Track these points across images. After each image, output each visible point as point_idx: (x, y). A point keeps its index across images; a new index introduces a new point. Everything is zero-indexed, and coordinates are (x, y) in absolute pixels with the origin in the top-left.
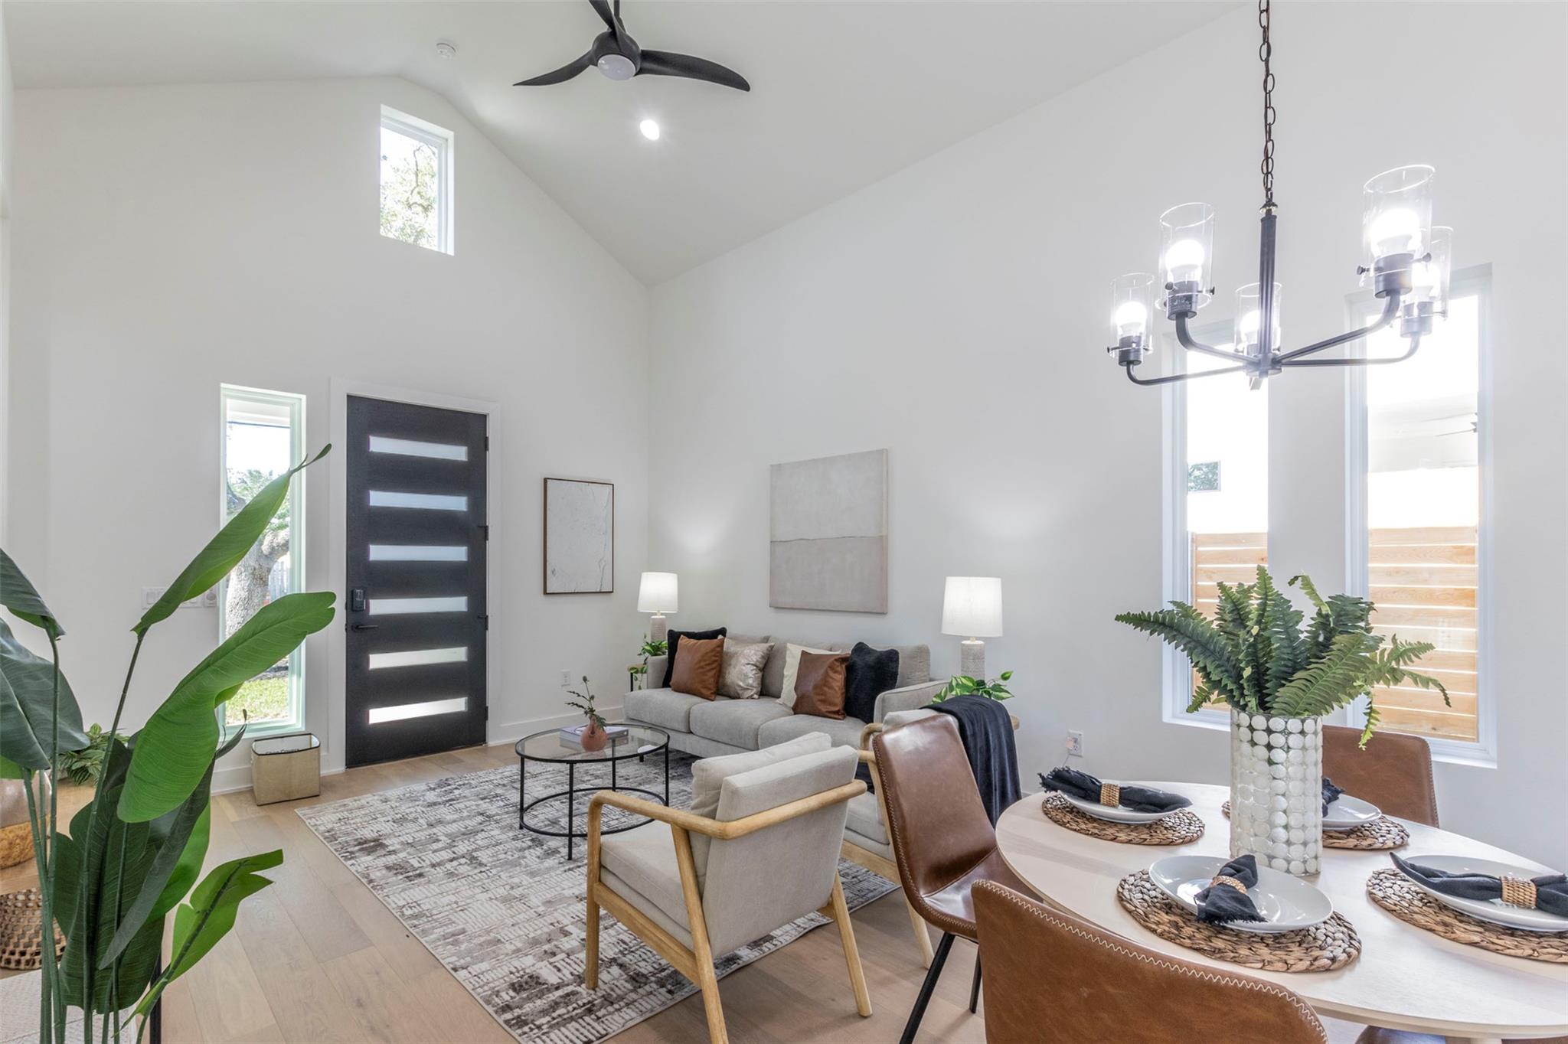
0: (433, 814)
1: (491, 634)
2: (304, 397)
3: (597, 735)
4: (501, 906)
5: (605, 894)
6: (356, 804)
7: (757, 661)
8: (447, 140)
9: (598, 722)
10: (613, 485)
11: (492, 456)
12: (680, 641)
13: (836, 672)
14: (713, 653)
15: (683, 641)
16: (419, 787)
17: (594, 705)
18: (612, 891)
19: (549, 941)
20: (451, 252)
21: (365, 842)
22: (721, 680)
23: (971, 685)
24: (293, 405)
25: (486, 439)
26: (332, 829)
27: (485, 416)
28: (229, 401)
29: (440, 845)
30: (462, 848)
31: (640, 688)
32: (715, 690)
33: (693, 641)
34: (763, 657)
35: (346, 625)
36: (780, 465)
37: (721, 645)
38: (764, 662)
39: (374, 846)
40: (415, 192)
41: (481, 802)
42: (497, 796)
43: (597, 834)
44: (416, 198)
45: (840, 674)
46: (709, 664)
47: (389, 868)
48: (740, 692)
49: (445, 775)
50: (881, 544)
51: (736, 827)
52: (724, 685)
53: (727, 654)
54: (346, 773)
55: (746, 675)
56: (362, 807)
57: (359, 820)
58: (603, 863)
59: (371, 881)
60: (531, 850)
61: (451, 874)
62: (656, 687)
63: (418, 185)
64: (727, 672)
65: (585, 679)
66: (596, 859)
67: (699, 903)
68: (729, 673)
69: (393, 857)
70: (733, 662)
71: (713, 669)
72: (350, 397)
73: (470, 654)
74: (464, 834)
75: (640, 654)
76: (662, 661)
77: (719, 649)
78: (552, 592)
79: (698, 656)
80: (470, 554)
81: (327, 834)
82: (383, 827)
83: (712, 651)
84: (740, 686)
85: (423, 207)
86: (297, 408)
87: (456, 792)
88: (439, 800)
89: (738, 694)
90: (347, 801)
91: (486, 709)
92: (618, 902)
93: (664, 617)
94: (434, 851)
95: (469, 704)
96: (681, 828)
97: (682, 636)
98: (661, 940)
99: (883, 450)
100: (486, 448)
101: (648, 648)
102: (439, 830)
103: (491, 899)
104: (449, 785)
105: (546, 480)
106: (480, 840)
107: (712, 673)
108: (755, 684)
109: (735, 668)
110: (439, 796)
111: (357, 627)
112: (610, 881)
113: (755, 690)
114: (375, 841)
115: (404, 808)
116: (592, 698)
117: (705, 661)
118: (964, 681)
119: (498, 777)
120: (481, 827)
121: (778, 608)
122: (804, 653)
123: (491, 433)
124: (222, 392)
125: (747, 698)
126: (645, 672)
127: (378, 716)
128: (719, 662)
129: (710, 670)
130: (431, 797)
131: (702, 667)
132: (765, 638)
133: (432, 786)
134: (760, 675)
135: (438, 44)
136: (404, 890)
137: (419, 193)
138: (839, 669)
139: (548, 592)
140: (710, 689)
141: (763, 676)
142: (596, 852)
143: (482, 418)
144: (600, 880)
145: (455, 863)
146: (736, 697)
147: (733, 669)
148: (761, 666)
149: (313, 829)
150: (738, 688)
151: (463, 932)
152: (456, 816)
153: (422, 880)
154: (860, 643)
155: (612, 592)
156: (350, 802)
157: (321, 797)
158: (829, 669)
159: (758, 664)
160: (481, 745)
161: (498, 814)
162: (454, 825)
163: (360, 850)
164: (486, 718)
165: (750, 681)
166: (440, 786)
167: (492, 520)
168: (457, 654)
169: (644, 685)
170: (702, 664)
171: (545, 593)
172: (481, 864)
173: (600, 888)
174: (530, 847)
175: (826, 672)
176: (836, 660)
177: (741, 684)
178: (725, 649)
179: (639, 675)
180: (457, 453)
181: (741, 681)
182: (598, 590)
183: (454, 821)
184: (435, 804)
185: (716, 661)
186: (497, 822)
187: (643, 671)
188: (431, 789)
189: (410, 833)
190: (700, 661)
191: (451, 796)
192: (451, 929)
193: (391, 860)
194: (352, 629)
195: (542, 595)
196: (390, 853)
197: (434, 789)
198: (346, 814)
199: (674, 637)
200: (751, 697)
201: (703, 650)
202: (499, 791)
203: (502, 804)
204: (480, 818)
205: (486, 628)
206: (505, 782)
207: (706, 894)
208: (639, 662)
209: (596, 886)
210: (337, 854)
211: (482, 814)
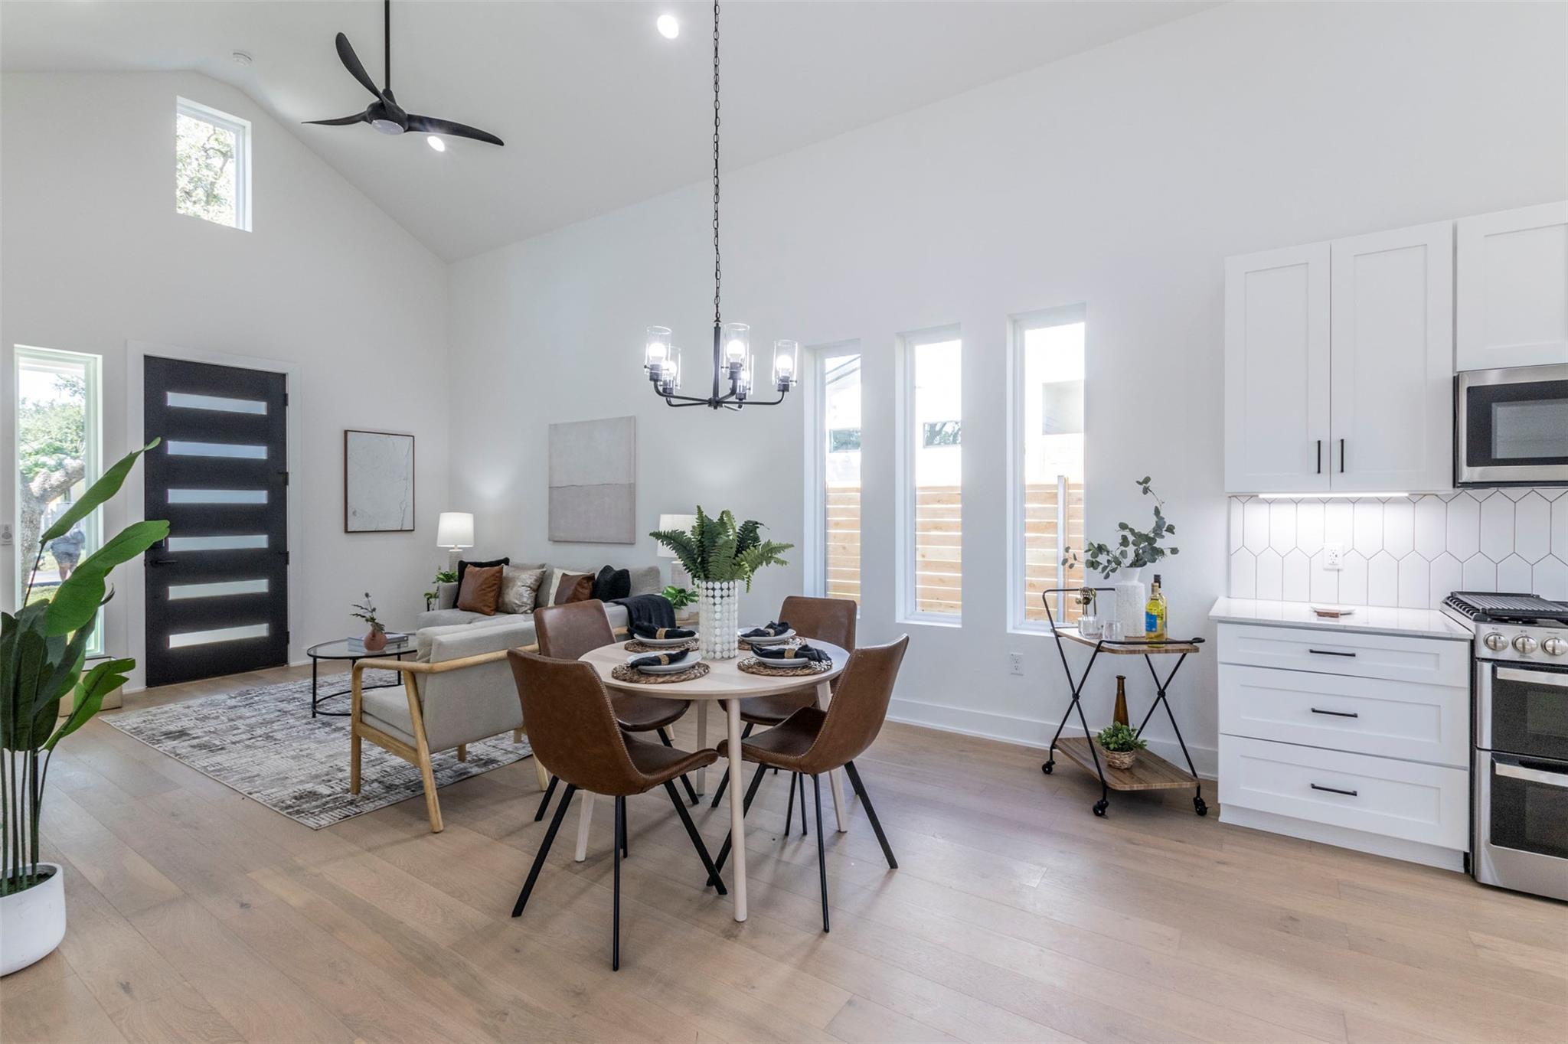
0: (232, 714)
1: (291, 569)
2: (100, 358)
3: (378, 637)
4: (292, 761)
5: (363, 728)
6: (159, 711)
7: (532, 583)
8: (244, 127)
9: (378, 628)
10: (413, 437)
11: (291, 411)
12: (467, 569)
13: (583, 587)
14: (492, 578)
15: (469, 569)
16: (220, 697)
17: (375, 615)
18: (369, 726)
19: (327, 775)
20: (249, 228)
21: (171, 733)
22: (500, 601)
23: (674, 592)
24: (88, 363)
25: (285, 396)
26: (138, 727)
27: (284, 376)
28: (21, 358)
29: (239, 731)
30: (259, 731)
31: (433, 610)
32: (495, 607)
33: (478, 569)
34: (536, 580)
35: (145, 560)
36: (556, 425)
37: (501, 571)
38: (538, 584)
39: (182, 734)
40: (212, 138)
41: (279, 703)
42: (294, 698)
43: (359, 689)
44: (213, 144)
45: (586, 589)
46: (489, 587)
47: (192, 746)
48: (517, 609)
49: (244, 689)
50: (631, 490)
51: (440, 666)
52: (504, 603)
53: (506, 578)
54: (147, 690)
55: (521, 595)
56: (166, 712)
57: (162, 720)
58: (364, 709)
59: (177, 755)
60: (321, 730)
61: (248, 747)
62: (449, 608)
63: (215, 133)
64: (505, 592)
65: (367, 595)
66: (358, 707)
67: (420, 718)
68: (508, 594)
69: (197, 740)
70: (511, 585)
71: (493, 591)
72: (145, 356)
73: (271, 586)
74: (262, 724)
75: (435, 582)
76: (451, 587)
77: (498, 575)
78: (353, 530)
79: (481, 580)
80: (271, 497)
81: (133, 731)
82: (185, 723)
83: (493, 575)
84: (516, 604)
85: (222, 152)
86: (92, 365)
87: (256, 698)
88: (240, 704)
89: (515, 610)
90: (150, 709)
91: (287, 634)
92: (370, 730)
93: (461, 550)
94: (234, 735)
95: (271, 629)
96: (409, 671)
97: (469, 565)
98: (398, 746)
99: (631, 417)
100: (285, 402)
101: (441, 576)
102: (239, 723)
103: (282, 757)
104: (249, 694)
105: (346, 432)
106: (276, 726)
107: (492, 594)
108: (529, 602)
109: (512, 589)
110: (239, 701)
111: (156, 563)
112: (368, 719)
113: (528, 607)
114: (179, 732)
115: (206, 711)
116: (374, 610)
117: (486, 584)
118: (669, 589)
119: (297, 686)
120: (278, 718)
121: (556, 541)
122: (564, 575)
123: (290, 389)
124: (16, 351)
125: (522, 613)
126: (438, 597)
127: (178, 641)
128: (499, 585)
129: (490, 592)
130: (233, 702)
131: (484, 590)
132: (541, 565)
133: (233, 696)
134: (534, 594)
135: (234, 54)
136: (207, 758)
137: (216, 140)
138: (586, 585)
139: (349, 530)
140: (490, 607)
141: (536, 595)
142: (358, 702)
143: (282, 377)
144: (361, 721)
145: (253, 740)
146: (514, 612)
147: (510, 591)
148: (535, 587)
149: (119, 729)
150: (514, 606)
151: (258, 775)
152: (255, 713)
153: (223, 751)
154: (606, 566)
155: (413, 530)
156: (153, 710)
157: (123, 709)
158: (578, 587)
159: (532, 586)
160: (283, 665)
161: (293, 710)
162: (254, 719)
163: (166, 738)
164: (287, 642)
165: (525, 600)
166: (240, 695)
167: (292, 467)
168: (260, 586)
169: (437, 606)
170: (483, 587)
171: (346, 531)
172: (275, 740)
173: (361, 725)
174: (320, 728)
175: (576, 589)
176: (583, 578)
177: (517, 602)
178: (504, 574)
179: (432, 600)
180: (259, 408)
181: (517, 599)
182: (399, 529)
183: (253, 716)
184: (235, 707)
185: (495, 584)
186: (292, 715)
187: (436, 596)
188: (232, 697)
189: (211, 725)
190: (482, 584)
191: (252, 701)
192: (248, 775)
193: (195, 742)
194: (152, 565)
195: (343, 533)
196: (194, 738)
197: (235, 698)
198: (150, 718)
199: (463, 566)
200: (525, 612)
201: (485, 576)
202: (296, 695)
203: (298, 703)
204: (278, 713)
205: (287, 562)
206: (303, 689)
207: (425, 711)
208: (433, 590)
209: (358, 724)
210: (145, 742)
211: (280, 711)
